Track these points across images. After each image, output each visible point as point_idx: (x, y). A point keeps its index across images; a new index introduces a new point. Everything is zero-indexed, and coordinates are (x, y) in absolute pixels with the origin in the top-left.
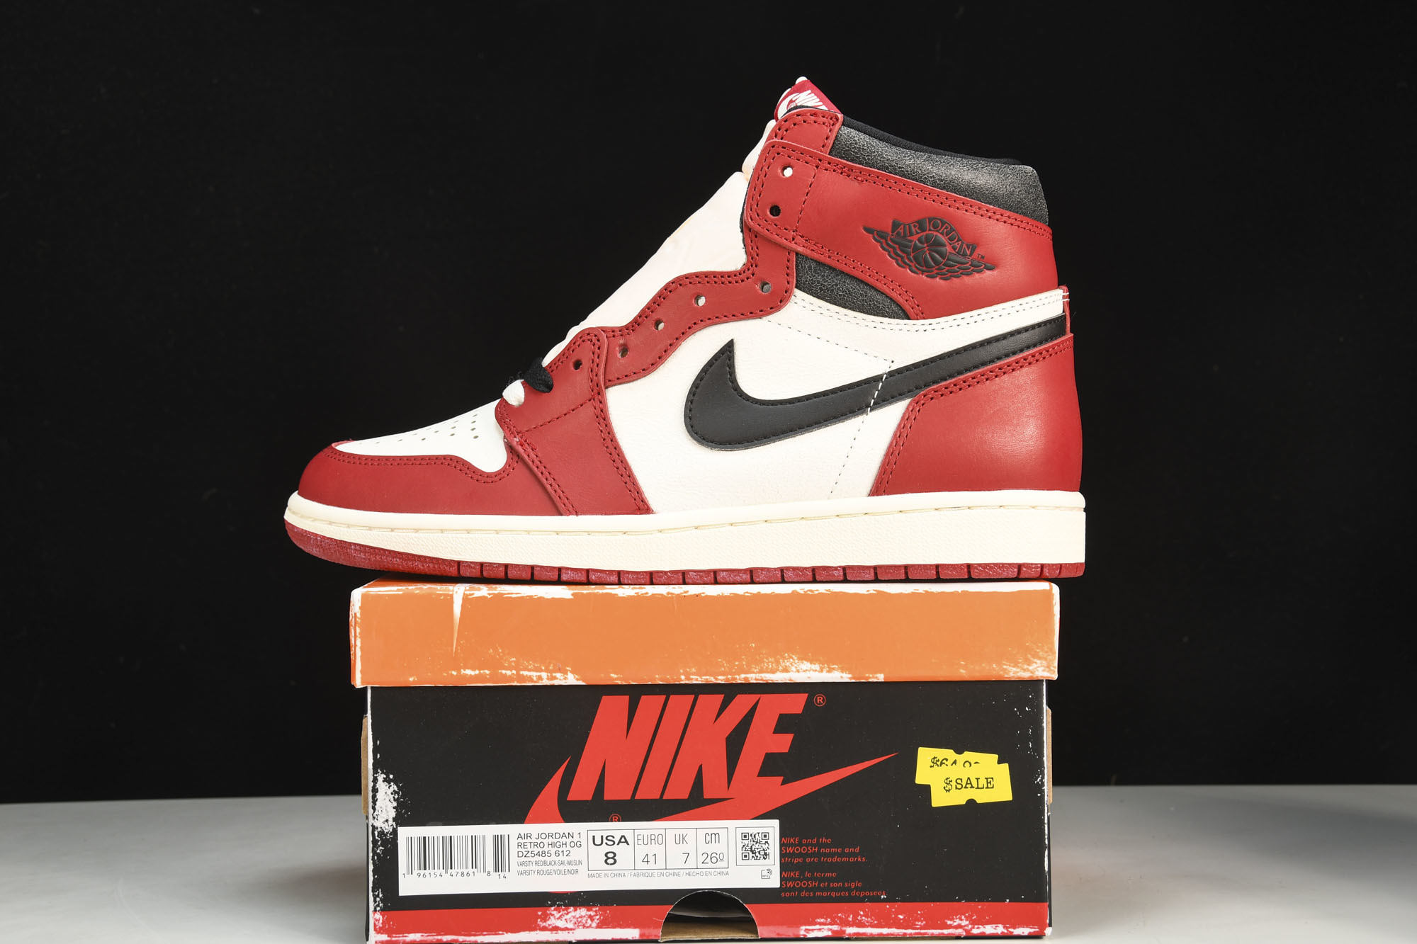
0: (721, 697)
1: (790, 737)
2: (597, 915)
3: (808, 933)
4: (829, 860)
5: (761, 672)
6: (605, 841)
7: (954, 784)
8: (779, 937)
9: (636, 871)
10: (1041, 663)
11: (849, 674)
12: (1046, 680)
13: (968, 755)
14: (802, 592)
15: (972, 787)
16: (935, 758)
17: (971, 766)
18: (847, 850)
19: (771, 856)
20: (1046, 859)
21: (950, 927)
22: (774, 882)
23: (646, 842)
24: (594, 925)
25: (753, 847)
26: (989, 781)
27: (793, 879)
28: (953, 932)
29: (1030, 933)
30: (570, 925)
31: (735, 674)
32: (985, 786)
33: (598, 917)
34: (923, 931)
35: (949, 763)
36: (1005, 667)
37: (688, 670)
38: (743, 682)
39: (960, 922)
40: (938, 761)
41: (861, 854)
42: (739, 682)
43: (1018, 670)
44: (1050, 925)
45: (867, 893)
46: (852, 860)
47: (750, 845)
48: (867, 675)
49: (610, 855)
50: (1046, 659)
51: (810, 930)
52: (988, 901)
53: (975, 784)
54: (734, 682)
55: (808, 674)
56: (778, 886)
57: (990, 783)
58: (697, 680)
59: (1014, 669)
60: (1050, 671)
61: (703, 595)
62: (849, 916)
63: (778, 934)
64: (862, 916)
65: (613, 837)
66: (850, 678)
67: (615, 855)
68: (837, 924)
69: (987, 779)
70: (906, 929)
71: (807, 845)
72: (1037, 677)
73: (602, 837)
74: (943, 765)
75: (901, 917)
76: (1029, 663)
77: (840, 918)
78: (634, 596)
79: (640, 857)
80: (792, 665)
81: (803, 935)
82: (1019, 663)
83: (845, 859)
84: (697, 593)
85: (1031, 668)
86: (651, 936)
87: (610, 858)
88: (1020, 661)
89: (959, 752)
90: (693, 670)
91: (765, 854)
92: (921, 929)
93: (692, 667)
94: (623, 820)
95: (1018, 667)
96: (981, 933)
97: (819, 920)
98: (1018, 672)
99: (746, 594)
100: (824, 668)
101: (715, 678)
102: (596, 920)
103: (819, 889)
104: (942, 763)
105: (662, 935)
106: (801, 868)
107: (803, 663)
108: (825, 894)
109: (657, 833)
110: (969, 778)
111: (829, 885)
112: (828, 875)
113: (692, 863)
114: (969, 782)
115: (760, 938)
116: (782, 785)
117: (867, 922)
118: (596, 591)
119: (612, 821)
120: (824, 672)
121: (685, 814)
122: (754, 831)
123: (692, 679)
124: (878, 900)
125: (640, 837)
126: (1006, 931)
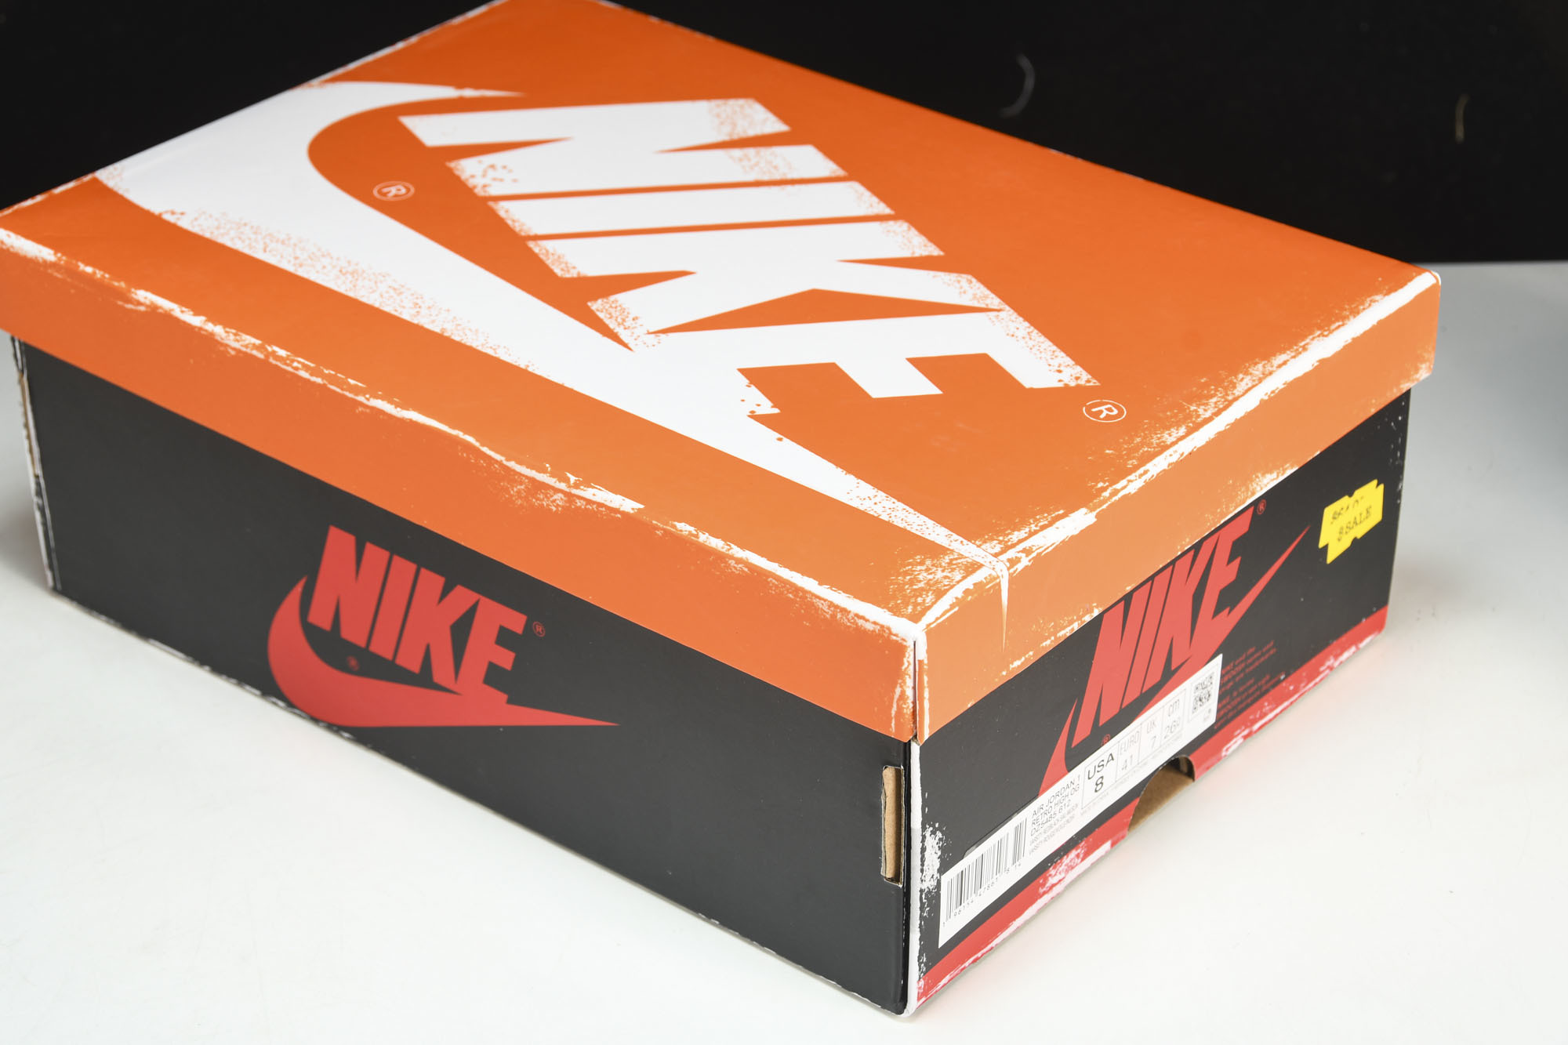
1: (1237, 561)
2: (1082, 850)
3: (1227, 751)
4: (1252, 668)
6: (1097, 770)
8: (1208, 766)
9: (1116, 783)
10: (1425, 367)
18: (1264, 650)
19: (1213, 694)
21: (1321, 673)
23: (1126, 747)
24: (1080, 860)
25: (1202, 695)
27: (1225, 705)
30: (1063, 875)
39: (1329, 663)
41: (1273, 646)
43: (1409, 383)
46: (1266, 656)
47: (1199, 696)
49: (1099, 781)
51: (1228, 748)
56: (1214, 720)
62: (1256, 713)
64: (1266, 706)
65: (1103, 761)
67: (1103, 778)
68: (1248, 727)
71: (1238, 664)
73: (1094, 767)
75: (1291, 688)
76: (1418, 371)
79: (1121, 767)
81: (1224, 756)
83: (1262, 659)
87: (1099, 784)
91: (1208, 695)
94: (1112, 737)
95: (1410, 380)
97: (1235, 733)
100: (1280, 471)
102: (1081, 855)
103: (1241, 702)
107: (1266, 478)
108: (1244, 704)
109: (1135, 732)
111: (1248, 693)
112: (1248, 683)
113: (1157, 744)
115: (1196, 776)
116: (1229, 614)
117: (1269, 710)
119: (1103, 745)
122: (1203, 679)
124: (1278, 683)
125: (1123, 745)
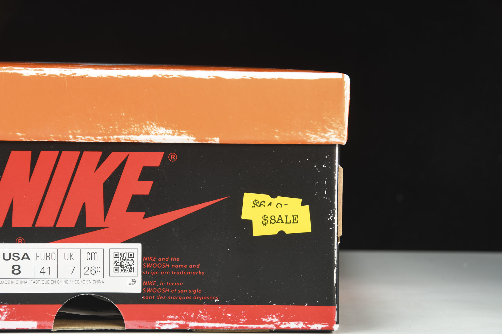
0: (100, 154)
1: (150, 184)
2: (5, 311)
3: (161, 326)
4: (178, 273)
5: (129, 134)
6: (12, 257)
7: (269, 219)
8: (141, 328)
9: (35, 280)
10: (334, 132)
11: (194, 137)
12: (339, 145)
13: (280, 199)
14: (160, 76)
15: (282, 222)
16: (256, 201)
17: (282, 207)
18: (191, 266)
19: (135, 269)
20: (335, 275)
21: (265, 323)
22: (137, 289)
23: (43, 259)
24: (3, 318)
25: (122, 263)
26: (295, 218)
27: (151, 287)
28: (267, 327)
29: (322, 328)
31: (109, 135)
32: (292, 221)
33: (6, 313)
34: (245, 326)
35: (266, 204)
36: (308, 134)
37: (75, 131)
38: (116, 141)
39: (272, 319)
40: (258, 203)
41: (201, 269)
42: (113, 141)
43: (318, 137)
44: (337, 323)
45: (205, 298)
46: (194, 273)
47: (120, 262)
48: (207, 138)
49: (16, 267)
50: (337, 129)
51: (163, 324)
52: (292, 305)
53: (284, 220)
54: (109, 141)
55: (163, 136)
56: (140, 291)
57: (295, 219)
58: (81, 139)
59: (314, 136)
60: (340, 137)
61: (87, 76)
62: (191, 314)
63: (140, 326)
64: (201, 314)
65: (19, 254)
66: (194, 140)
67: (19, 267)
68: (183, 320)
69: (293, 216)
70: (233, 324)
71: (162, 262)
72: (331, 142)
73: (10, 254)
74: (261, 206)
75: (229, 315)
76: (325, 131)
77: (185, 315)
78: (35, 76)
79: (38, 269)
80: (152, 130)
81: (158, 327)
82: (319, 131)
83: (189, 273)
84: (83, 75)
85: (326, 135)
86: (46, 327)
87: (16, 270)
88: (319, 130)
89: (273, 196)
90: (79, 131)
91: (131, 268)
92: (243, 324)
93: (78, 130)
94: (26, 242)
95: (317, 135)
96: (287, 328)
97: (169, 317)
98: (317, 138)
99: (119, 77)
100: (175, 132)
101: (95, 138)
102: (5, 315)
103: (170, 294)
104: (261, 205)
105: (54, 326)
106: (158, 279)
107: (160, 128)
108: (174, 298)
109: (51, 251)
110: (280, 216)
111: (177, 291)
112: (177, 284)
113: (77, 274)
114: (280, 218)
115: (126, 329)
116: (144, 218)
117: (205, 318)
118: (7, 71)
119: (18, 242)
120: (176, 135)
121: (72, 238)
122: (123, 251)
123: (78, 138)
124: (213, 303)
125: (39, 255)
126: (305, 327)
